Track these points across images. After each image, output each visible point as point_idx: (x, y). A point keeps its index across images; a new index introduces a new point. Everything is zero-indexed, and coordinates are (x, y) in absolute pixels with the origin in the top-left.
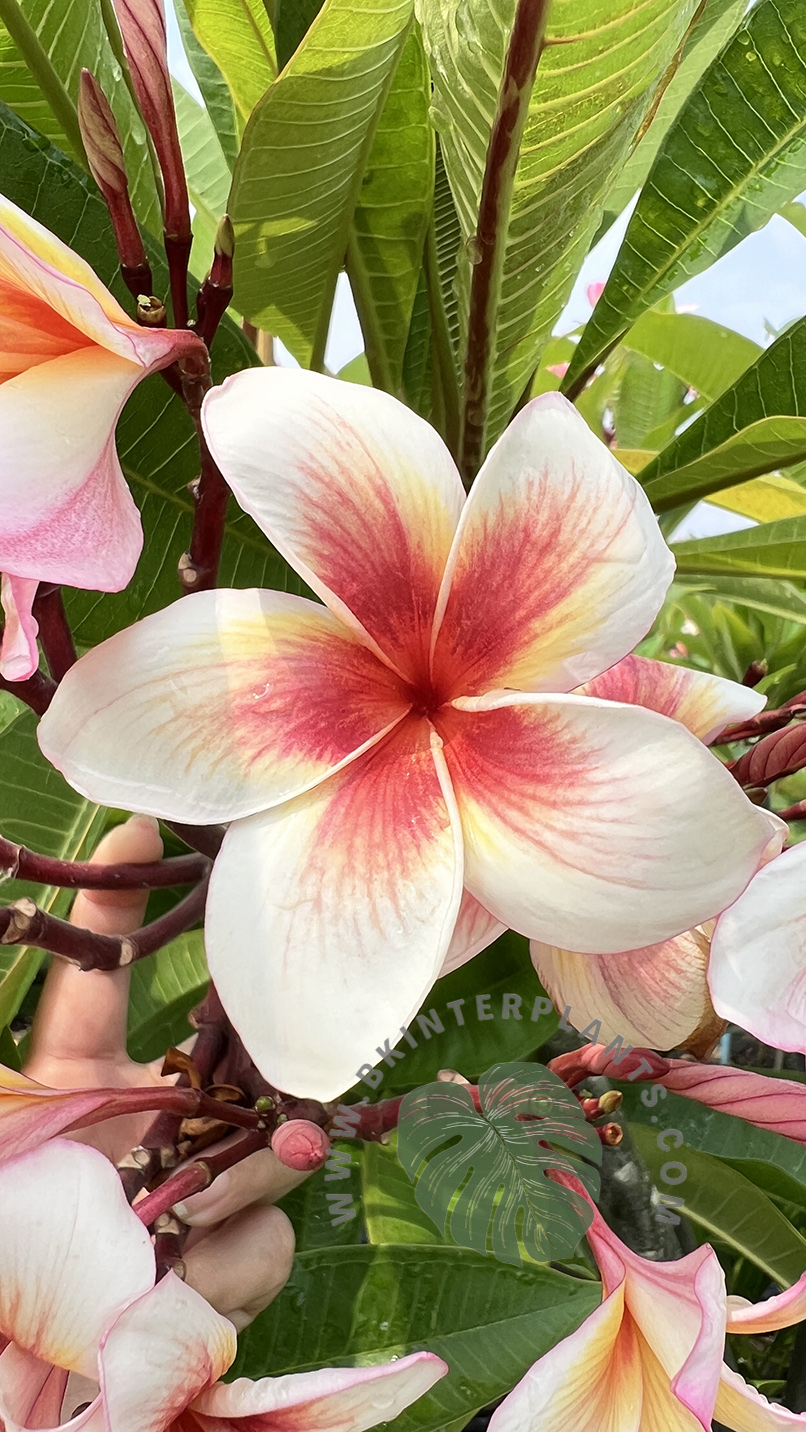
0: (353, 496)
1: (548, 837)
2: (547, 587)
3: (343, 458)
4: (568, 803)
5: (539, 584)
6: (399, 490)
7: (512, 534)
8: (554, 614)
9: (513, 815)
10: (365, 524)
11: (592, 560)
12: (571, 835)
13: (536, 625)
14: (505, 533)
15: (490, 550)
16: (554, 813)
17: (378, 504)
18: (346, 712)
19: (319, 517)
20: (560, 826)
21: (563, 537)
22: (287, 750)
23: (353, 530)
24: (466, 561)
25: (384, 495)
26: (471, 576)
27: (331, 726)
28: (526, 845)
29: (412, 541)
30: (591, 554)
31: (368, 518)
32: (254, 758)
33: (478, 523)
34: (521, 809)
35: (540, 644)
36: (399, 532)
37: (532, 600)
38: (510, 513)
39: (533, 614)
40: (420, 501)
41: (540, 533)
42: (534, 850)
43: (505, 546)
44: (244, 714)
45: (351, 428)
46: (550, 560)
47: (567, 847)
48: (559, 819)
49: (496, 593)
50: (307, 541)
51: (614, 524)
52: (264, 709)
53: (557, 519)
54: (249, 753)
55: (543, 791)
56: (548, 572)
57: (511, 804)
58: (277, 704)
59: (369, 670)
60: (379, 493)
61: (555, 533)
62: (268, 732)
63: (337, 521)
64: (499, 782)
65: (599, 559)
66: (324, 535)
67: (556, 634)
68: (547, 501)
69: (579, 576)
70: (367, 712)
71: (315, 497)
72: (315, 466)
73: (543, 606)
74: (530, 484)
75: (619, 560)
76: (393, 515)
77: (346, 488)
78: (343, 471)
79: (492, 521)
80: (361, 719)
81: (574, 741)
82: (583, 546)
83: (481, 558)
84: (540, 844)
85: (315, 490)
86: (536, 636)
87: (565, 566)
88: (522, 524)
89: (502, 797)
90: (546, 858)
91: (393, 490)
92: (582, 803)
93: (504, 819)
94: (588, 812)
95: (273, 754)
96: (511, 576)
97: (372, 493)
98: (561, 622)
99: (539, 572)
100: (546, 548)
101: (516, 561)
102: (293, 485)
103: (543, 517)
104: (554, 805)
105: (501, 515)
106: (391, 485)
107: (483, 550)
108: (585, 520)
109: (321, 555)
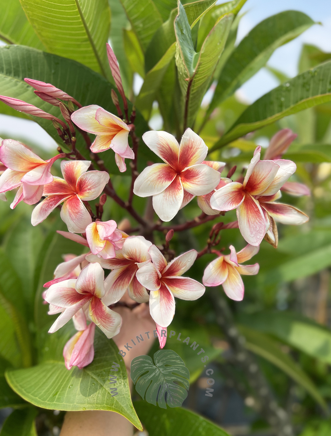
0: (164, 146)
1: (196, 183)
3: (162, 141)
4: (197, 178)
6: (169, 144)
7: (187, 147)
8: (194, 156)
9: (192, 182)
10: (166, 149)
12: (199, 181)
13: (192, 158)
15: (184, 149)
16: (196, 180)
18: (170, 175)
19: (160, 149)
20: (197, 181)
21: (193, 146)
22: (166, 181)
23: (165, 150)
24: (181, 151)
25: (168, 145)
26: (182, 153)
27: (169, 177)
28: (194, 185)
29: (173, 150)
30: (197, 148)
32: (162, 183)
33: (182, 146)
34: (193, 181)
35: (192, 161)
36: (171, 149)
37: (191, 155)
39: (191, 157)
40: (172, 145)
41: (190, 146)
42: (195, 185)
43: (186, 149)
44: (159, 179)
45: (162, 137)
46: (192, 149)
47: (199, 183)
48: (197, 180)
49: (186, 155)
50: (159, 153)
51: (199, 144)
52: (161, 177)
53: (192, 144)
54: (161, 183)
55: (195, 178)
56: (192, 151)
57: (191, 181)
58: (162, 176)
59: (171, 169)
61: (192, 146)
62: (162, 180)
63: (163, 150)
64: (190, 179)
66: (162, 152)
67: (194, 159)
68: (190, 142)
69: (196, 151)
70: (172, 175)
71: (159, 147)
72: (158, 143)
73: (192, 156)
74: (188, 140)
75: (201, 148)
76: (169, 147)
78: (162, 143)
80: (172, 176)
81: (196, 171)
83: (183, 151)
84: (196, 184)
86: (192, 160)
87: (194, 150)
88: (188, 145)
89: (190, 180)
90: (197, 185)
92: (199, 177)
93: (191, 183)
94: (200, 178)
95: (164, 182)
96: (187, 152)
97: (166, 145)
98: (195, 157)
102: (156, 146)
104: (196, 179)
105: (185, 144)
106: (168, 143)
108: (196, 144)
109: (162, 154)
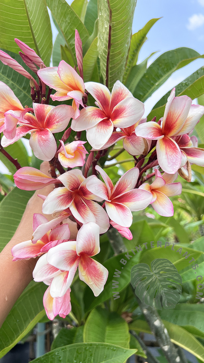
2: (122, 98)
5: (121, 98)
11: (126, 95)
14: (117, 93)
17: (101, 92)
19: (96, 93)
21: (123, 93)
29: (106, 96)
31: (101, 93)
33: (114, 93)
34: (121, 116)
36: (104, 95)
38: (117, 91)
41: (120, 93)
43: (117, 95)
46: (122, 95)
49: (116, 100)
52: (95, 114)
53: (122, 91)
56: (122, 97)
60: (101, 91)
62: (96, 116)
63: (98, 94)
65: (127, 95)
66: (96, 95)
69: (125, 97)
73: (121, 100)
74: (119, 88)
76: (103, 93)
77: (98, 90)
78: (97, 89)
79: (115, 92)
82: (125, 94)
85: (95, 90)
87: (123, 96)
91: (103, 91)
93: (120, 118)
99: (121, 97)
100: (121, 94)
101: (118, 96)
103: (120, 91)
104: (124, 113)
105: (116, 91)
107: (114, 96)
108: (125, 91)
